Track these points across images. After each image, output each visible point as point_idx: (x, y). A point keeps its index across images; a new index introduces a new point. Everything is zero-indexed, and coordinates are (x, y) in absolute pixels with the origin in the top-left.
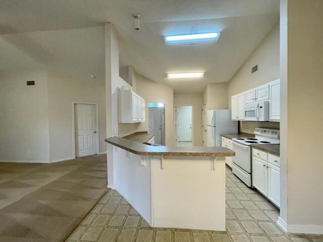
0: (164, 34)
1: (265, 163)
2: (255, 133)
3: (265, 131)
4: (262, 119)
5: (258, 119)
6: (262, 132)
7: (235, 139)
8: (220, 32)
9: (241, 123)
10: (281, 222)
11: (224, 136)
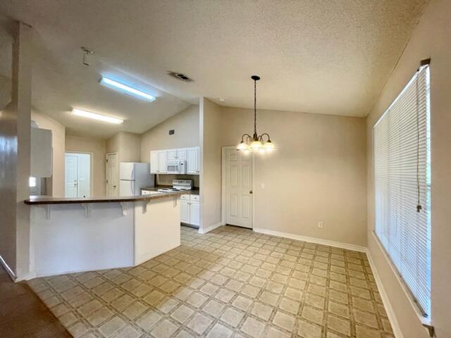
0: (103, 75)
1: (189, 202)
2: (174, 183)
3: (181, 182)
4: (183, 173)
7: (161, 190)
8: (156, 98)
9: (158, 176)
10: (201, 231)
11: (144, 189)
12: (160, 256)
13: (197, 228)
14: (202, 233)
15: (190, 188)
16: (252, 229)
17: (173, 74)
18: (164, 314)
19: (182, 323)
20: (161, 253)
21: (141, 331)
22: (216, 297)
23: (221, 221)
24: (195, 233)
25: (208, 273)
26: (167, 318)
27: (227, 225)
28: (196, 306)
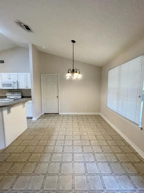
3: (13, 93)
5: (13, 88)
6: (12, 94)
12: (19, 136)
13: (31, 118)
14: (35, 120)
15: (20, 97)
16: (58, 114)
17: (20, 24)
18: (48, 162)
19: (60, 161)
20: (19, 135)
21: (42, 175)
22: (65, 145)
23: (42, 112)
24: (31, 121)
25: (53, 136)
26: (51, 163)
27: (45, 114)
28: (60, 152)
